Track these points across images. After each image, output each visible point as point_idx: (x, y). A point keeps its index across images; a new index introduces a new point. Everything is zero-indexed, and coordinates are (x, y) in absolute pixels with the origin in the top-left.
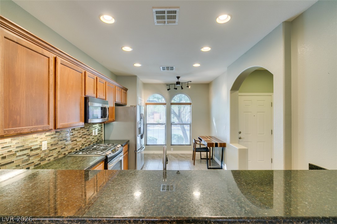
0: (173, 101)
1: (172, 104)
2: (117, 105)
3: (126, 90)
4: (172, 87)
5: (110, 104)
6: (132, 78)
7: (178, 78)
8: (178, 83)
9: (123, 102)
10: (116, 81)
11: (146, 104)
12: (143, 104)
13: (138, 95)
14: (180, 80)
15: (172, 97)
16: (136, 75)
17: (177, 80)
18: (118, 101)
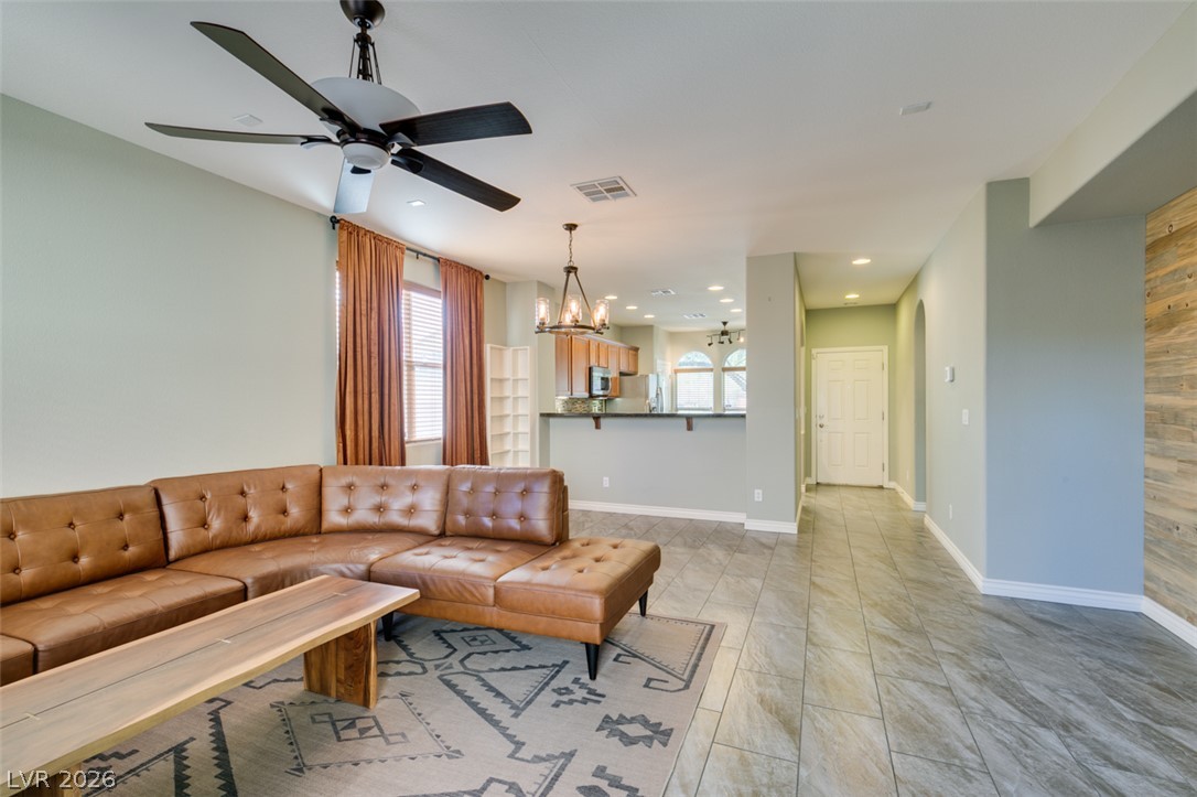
0: (727, 365)
1: (724, 370)
2: (622, 374)
3: (636, 350)
4: (716, 340)
5: (613, 374)
6: (647, 330)
7: (725, 323)
8: (724, 333)
9: (631, 370)
10: (621, 341)
11: (676, 371)
12: (669, 370)
13: (656, 356)
14: (728, 327)
15: (723, 357)
16: (650, 323)
17: (722, 327)
18: (624, 368)
